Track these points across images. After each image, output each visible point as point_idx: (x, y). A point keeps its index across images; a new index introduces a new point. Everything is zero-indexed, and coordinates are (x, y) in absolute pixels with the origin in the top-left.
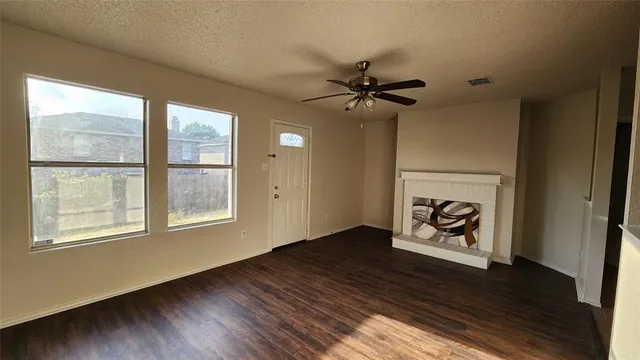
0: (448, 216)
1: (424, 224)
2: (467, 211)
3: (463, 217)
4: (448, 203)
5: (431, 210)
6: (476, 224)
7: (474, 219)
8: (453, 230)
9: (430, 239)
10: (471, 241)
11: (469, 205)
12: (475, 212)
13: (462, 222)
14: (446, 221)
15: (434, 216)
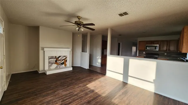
0: (60, 60)
1: (53, 64)
2: (65, 58)
3: (64, 59)
4: (60, 56)
5: (55, 59)
6: (66, 61)
7: (66, 60)
8: (61, 64)
9: (55, 68)
10: (66, 65)
11: (65, 56)
12: (66, 58)
13: (64, 61)
14: (60, 62)
15: (56, 61)
